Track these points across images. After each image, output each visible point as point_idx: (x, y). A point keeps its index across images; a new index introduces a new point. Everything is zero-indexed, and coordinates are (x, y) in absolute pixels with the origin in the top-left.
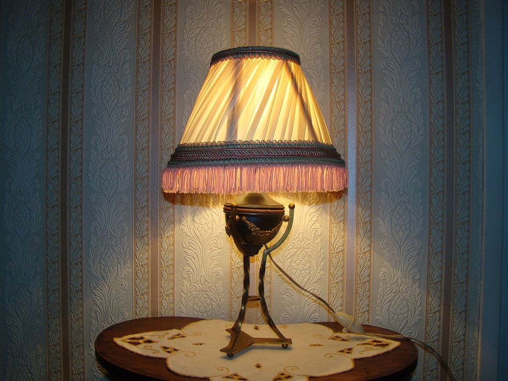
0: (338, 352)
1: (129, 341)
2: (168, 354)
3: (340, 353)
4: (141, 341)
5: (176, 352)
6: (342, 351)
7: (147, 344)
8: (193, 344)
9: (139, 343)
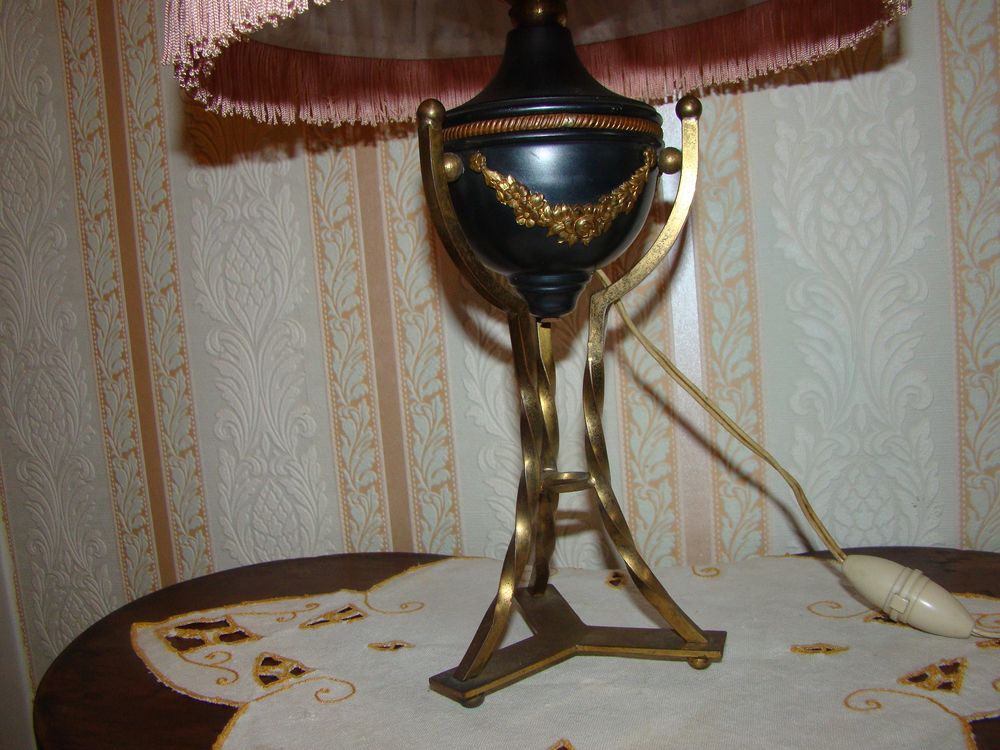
0: (902, 681)
1: (173, 633)
2: (260, 690)
3: (913, 687)
4: (210, 635)
5: (293, 680)
6: (919, 679)
7: (224, 646)
8: (371, 646)
9: (201, 643)
